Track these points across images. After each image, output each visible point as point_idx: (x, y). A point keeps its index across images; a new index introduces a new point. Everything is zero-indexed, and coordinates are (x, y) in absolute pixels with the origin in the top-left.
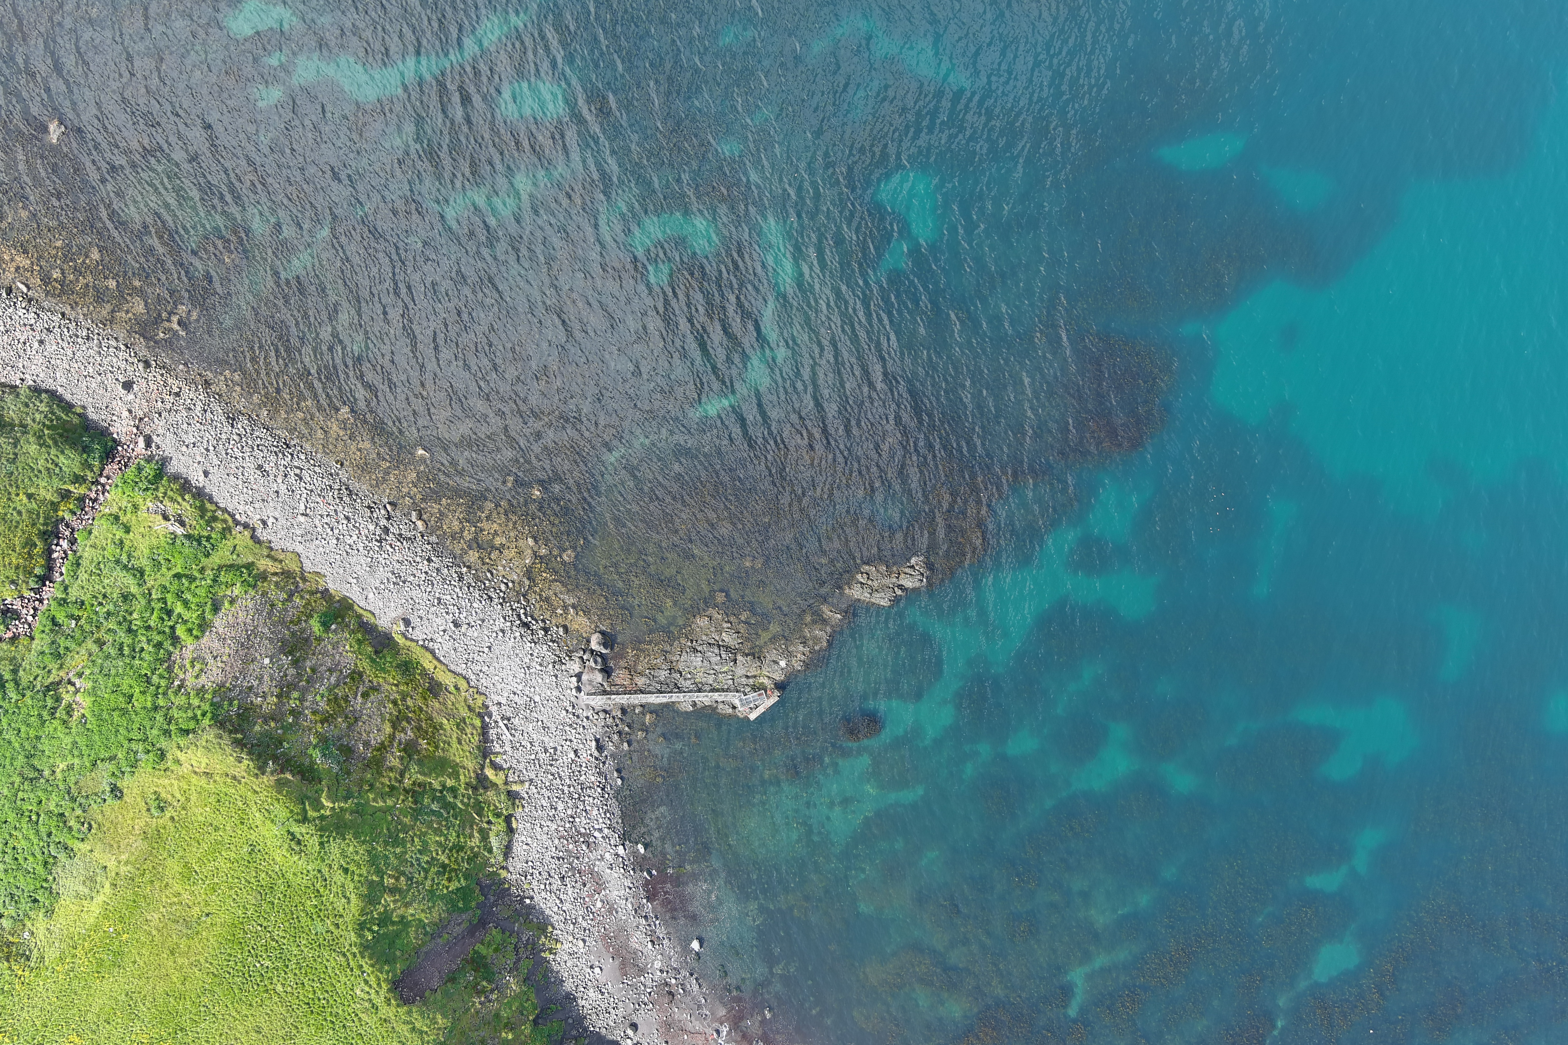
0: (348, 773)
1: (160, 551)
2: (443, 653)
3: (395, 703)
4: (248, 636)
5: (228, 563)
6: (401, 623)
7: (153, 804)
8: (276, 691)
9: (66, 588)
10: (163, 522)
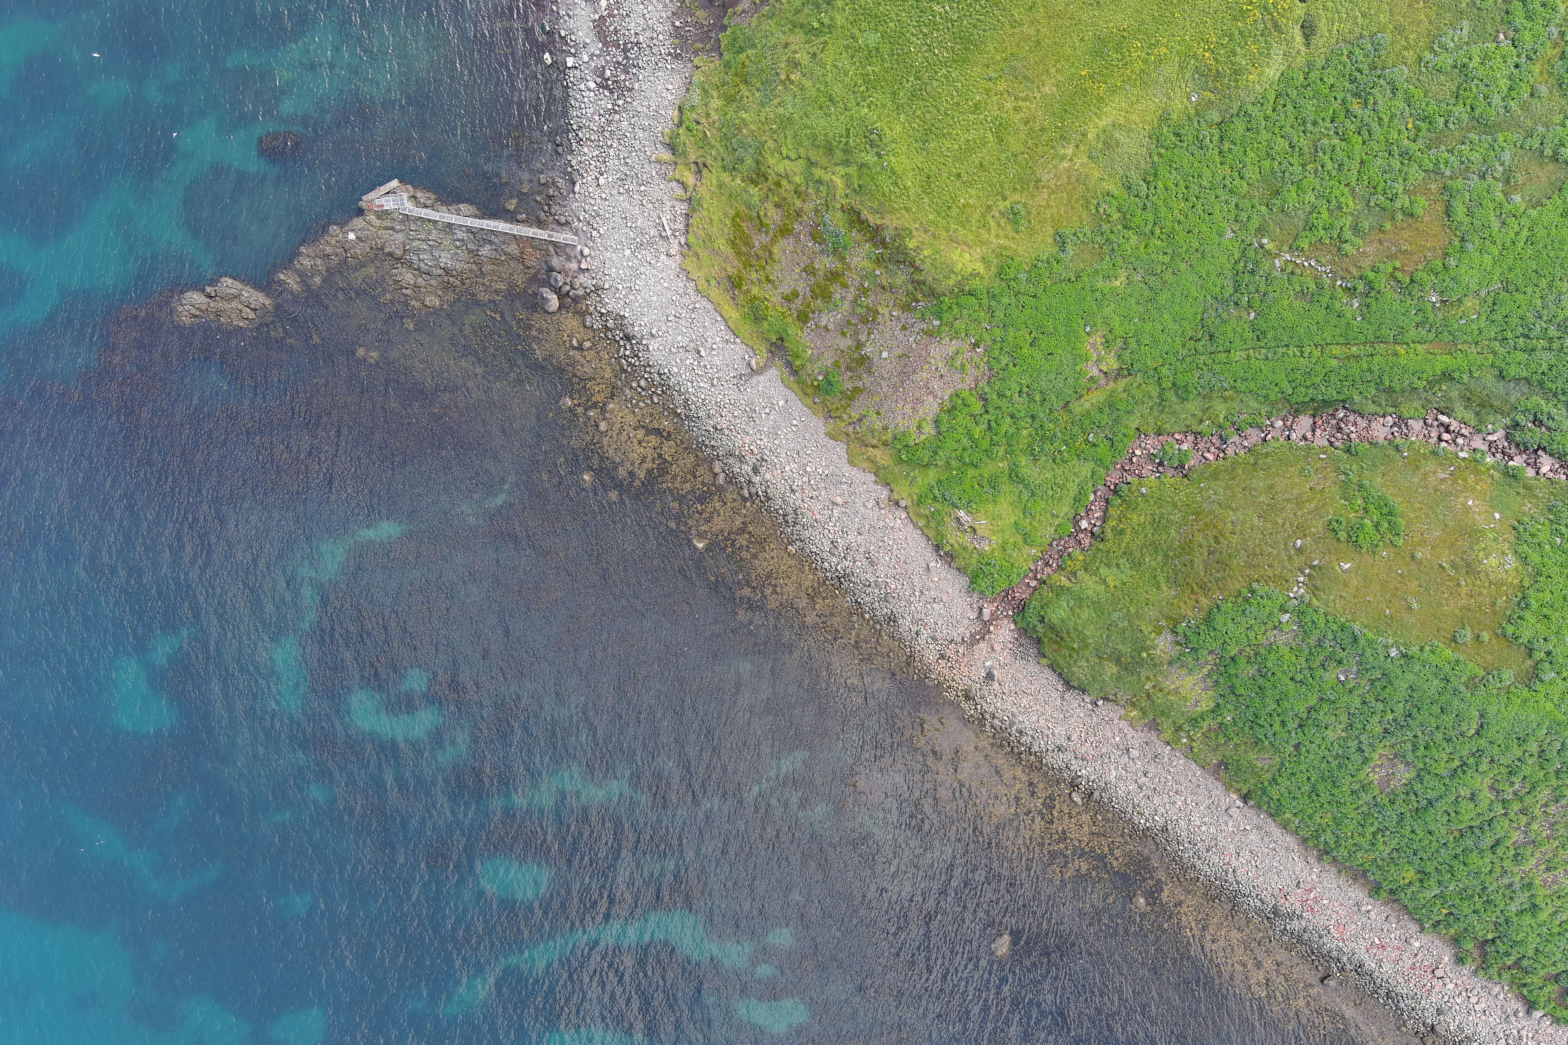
0: (817, 211)
1: (985, 496)
2: (718, 324)
3: (768, 280)
4: (901, 386)
5: (919, 469)
6: (754, 366)
7: (1022, 220)
8: (879, 319)
9: (1092, 477)
10: (977, 527)
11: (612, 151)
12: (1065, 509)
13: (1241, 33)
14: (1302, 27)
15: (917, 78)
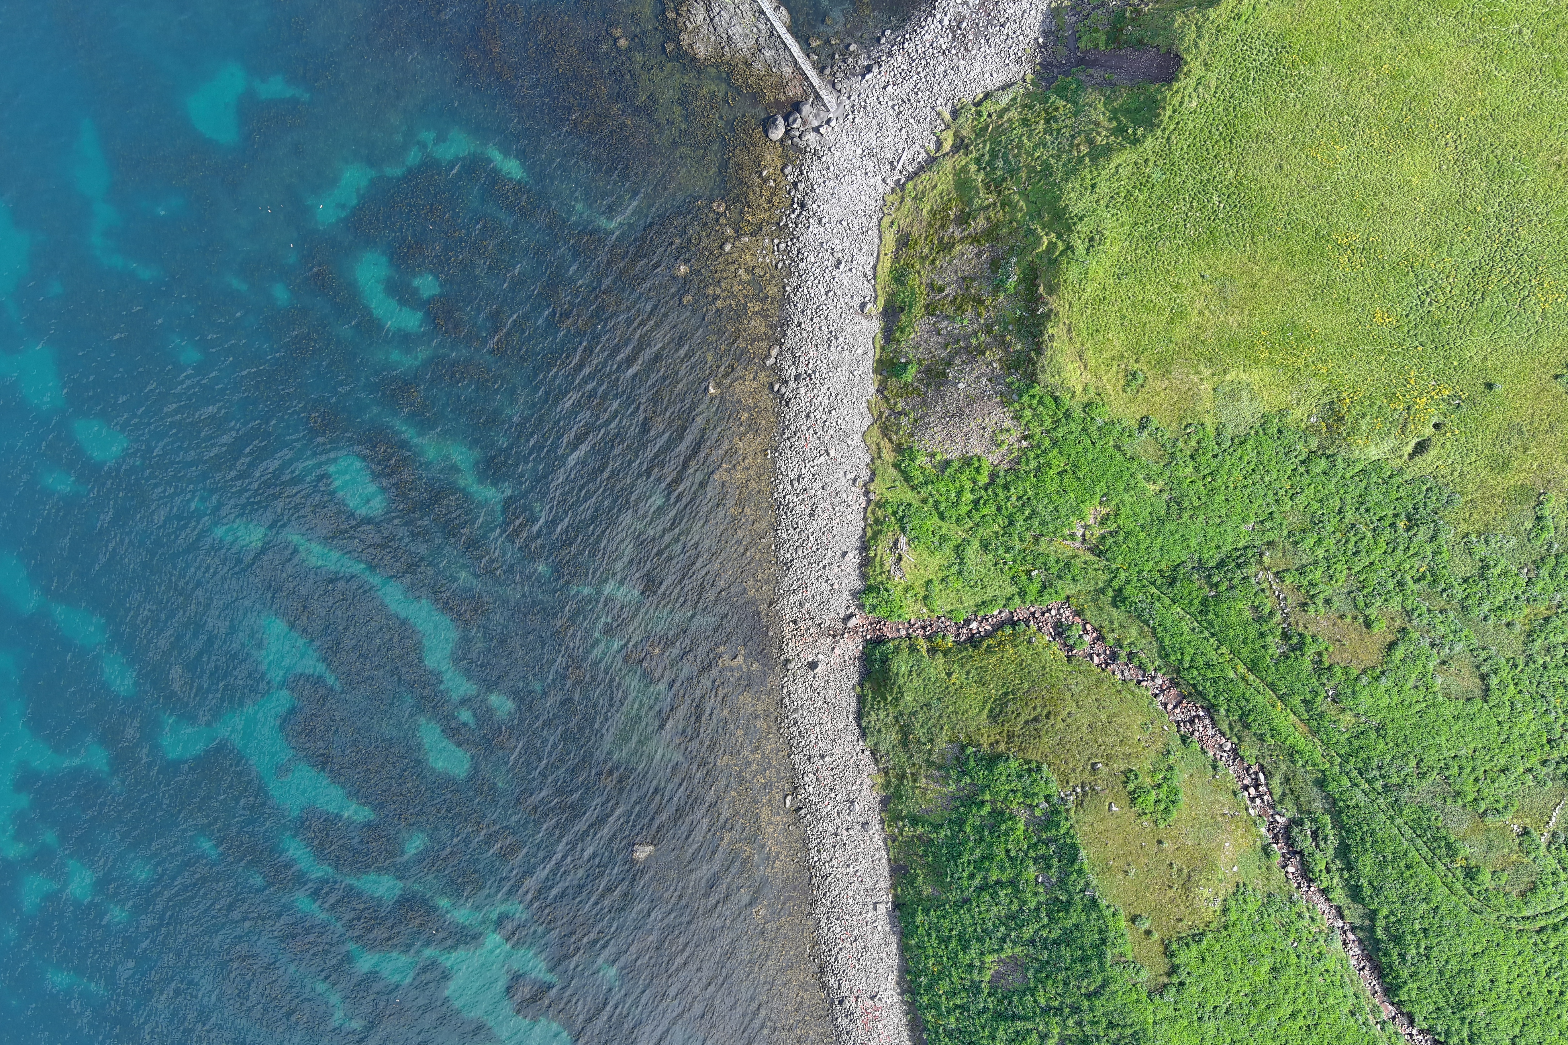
0: (1012, 248)
1: (930, 544)
2: (870, 258)
3: (933, 262)
4: (950, 417)
5: (905, 484)
6: (866, 309)
7: (1134, 386)
8: (980, 358)
9: (1009, 599)
10: (904, 559)
11: (915, 77)
12: (972, 603)
13: (1380, 407)
14: (1419, 443)
15: (1159, 228)
